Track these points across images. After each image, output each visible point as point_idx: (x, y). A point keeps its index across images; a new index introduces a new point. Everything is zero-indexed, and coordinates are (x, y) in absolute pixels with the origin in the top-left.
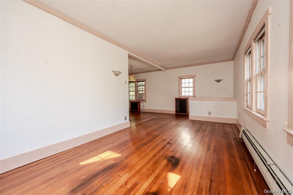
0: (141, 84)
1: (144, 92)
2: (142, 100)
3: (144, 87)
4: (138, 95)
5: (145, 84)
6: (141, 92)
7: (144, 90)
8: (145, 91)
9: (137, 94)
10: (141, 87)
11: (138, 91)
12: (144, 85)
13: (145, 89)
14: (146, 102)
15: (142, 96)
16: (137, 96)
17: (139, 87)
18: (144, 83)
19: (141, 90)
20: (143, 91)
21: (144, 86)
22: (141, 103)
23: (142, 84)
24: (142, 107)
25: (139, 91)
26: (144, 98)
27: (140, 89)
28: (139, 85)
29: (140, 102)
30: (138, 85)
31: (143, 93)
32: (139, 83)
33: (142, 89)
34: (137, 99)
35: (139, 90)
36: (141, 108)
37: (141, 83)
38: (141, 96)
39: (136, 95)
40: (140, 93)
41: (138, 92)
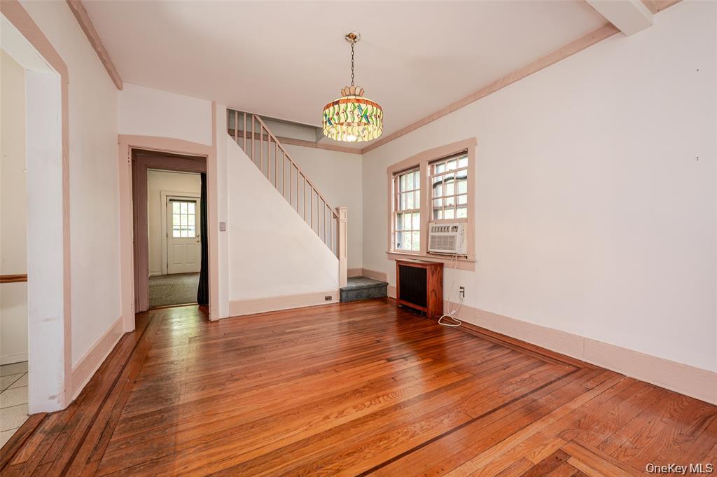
0: (451, 171)
1: (462, 213)
2: (451, 255)
3: (463, 186)
4: (435, 230)
5: (471, 168)
6: (449, 215)
7: (463, 200)
8: (470, 206)
9: (431, 225)
10: (450, 189)
11: (436, 211)
12: (463, 173)
13: (471, 193)
14: (473, 270)
15: (451, 233)
16: (431, 234)
17: (440, 188)
18: (464, 162)
19: (450, 201)
20: (457, 206)
21: (465, 178)
22: (447, 273)
23: (456, 171)
24: (450, 296)
25: (441, 208)
26: (461, 248)
27: (444, 197)
28: (440, 179)
29: (441, 265)
30: (435, 180)
31: (461, 220)
32: (442, 169)
33: (456, 196)
34: (429, 250)
35: (440, 203)
36: (446, 298)
37: (452, 165)
38: (446, 237)
39: (425, 232)
40: (443, 221)
41: (436, 216)
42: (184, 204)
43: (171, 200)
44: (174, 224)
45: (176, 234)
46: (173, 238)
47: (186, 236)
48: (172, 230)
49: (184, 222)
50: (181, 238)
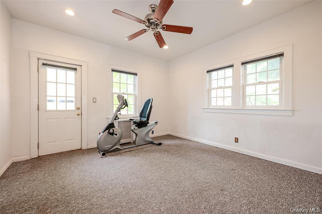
42: (61, 72)
43: (43, 64)
44: (48, 94)
45: (51, 106)
46: (46, 111)
47: (64, 109)
48: (45, 101)
49: (62, 92)
50: (57, 111)
